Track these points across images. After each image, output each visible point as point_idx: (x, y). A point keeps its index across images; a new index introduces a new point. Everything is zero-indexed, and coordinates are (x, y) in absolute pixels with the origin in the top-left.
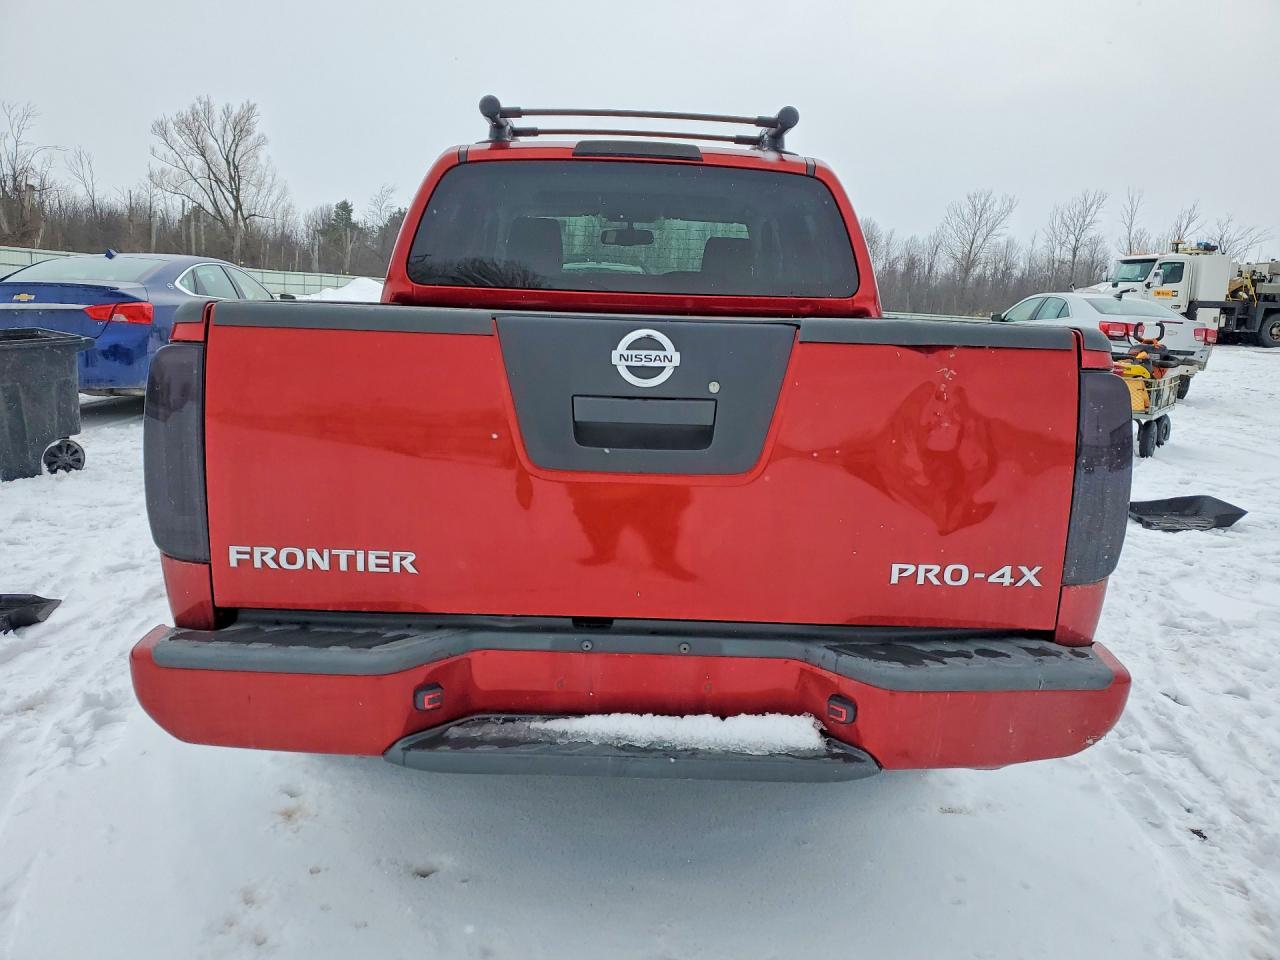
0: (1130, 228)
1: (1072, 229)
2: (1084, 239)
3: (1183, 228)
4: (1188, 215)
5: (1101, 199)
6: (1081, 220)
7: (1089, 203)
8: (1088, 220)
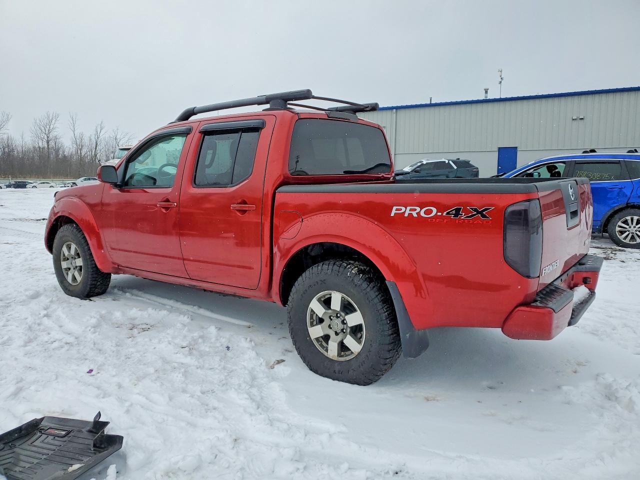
0: (74, 131)
1: (44, 131)
2: (51, 136)
3: (99, 133)
4: (99, 126)
5: (57, 117)
6: (48, 127)
7: (50, 118)
8: (52, 127)
